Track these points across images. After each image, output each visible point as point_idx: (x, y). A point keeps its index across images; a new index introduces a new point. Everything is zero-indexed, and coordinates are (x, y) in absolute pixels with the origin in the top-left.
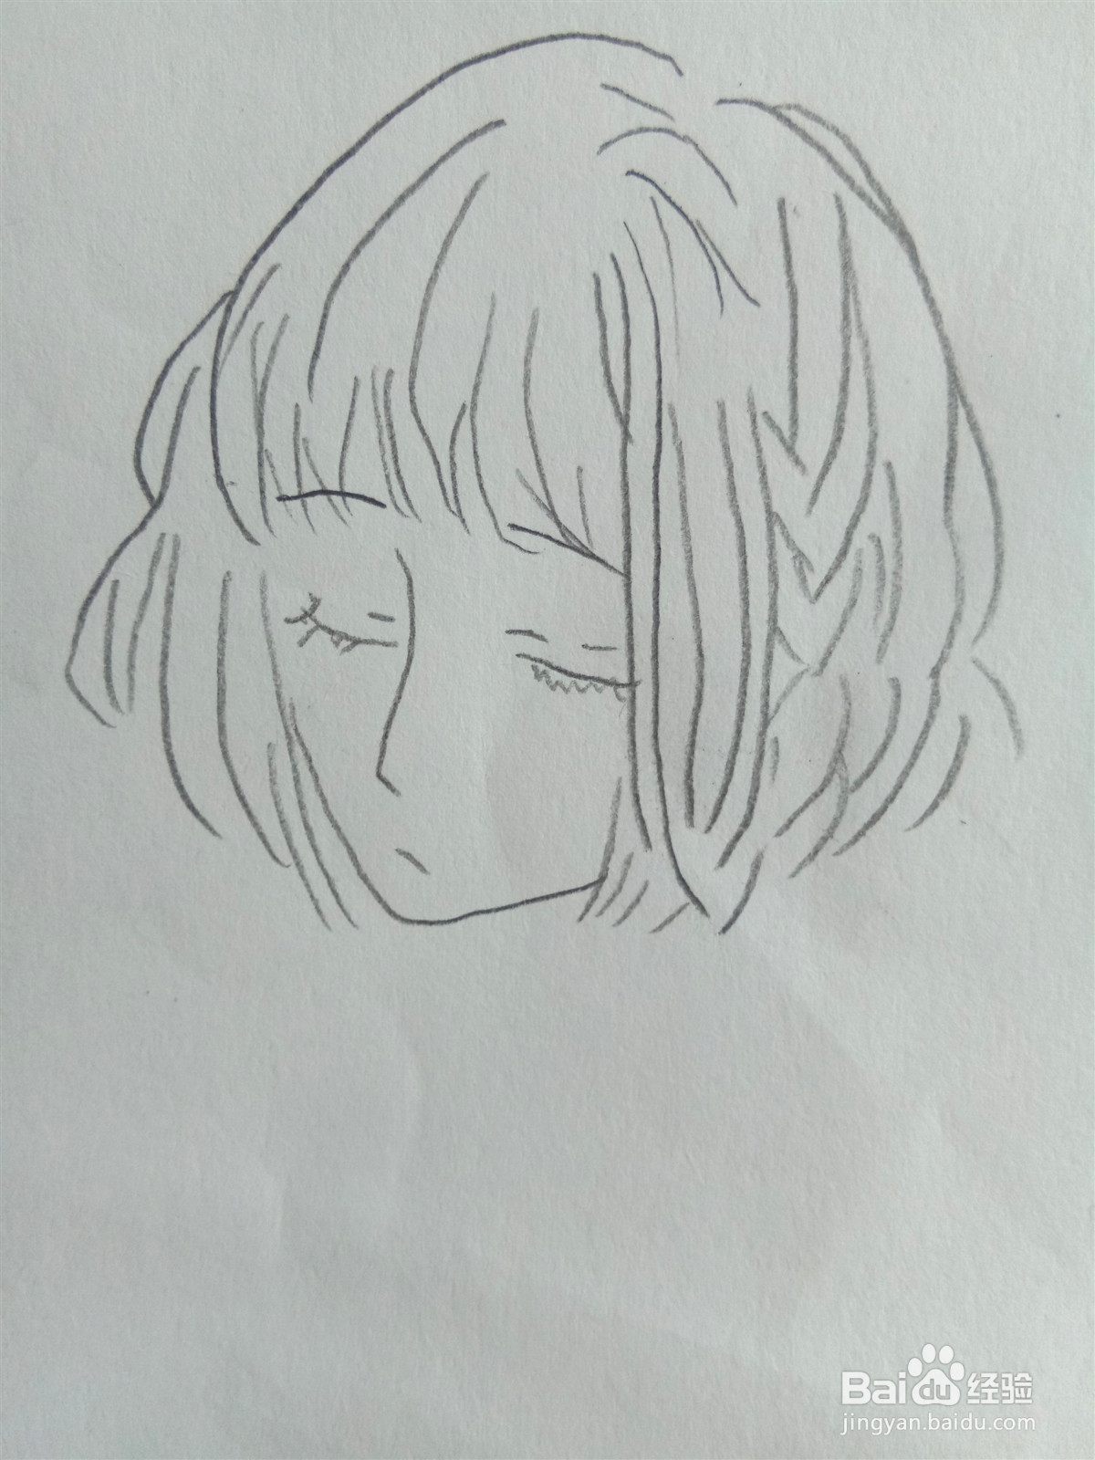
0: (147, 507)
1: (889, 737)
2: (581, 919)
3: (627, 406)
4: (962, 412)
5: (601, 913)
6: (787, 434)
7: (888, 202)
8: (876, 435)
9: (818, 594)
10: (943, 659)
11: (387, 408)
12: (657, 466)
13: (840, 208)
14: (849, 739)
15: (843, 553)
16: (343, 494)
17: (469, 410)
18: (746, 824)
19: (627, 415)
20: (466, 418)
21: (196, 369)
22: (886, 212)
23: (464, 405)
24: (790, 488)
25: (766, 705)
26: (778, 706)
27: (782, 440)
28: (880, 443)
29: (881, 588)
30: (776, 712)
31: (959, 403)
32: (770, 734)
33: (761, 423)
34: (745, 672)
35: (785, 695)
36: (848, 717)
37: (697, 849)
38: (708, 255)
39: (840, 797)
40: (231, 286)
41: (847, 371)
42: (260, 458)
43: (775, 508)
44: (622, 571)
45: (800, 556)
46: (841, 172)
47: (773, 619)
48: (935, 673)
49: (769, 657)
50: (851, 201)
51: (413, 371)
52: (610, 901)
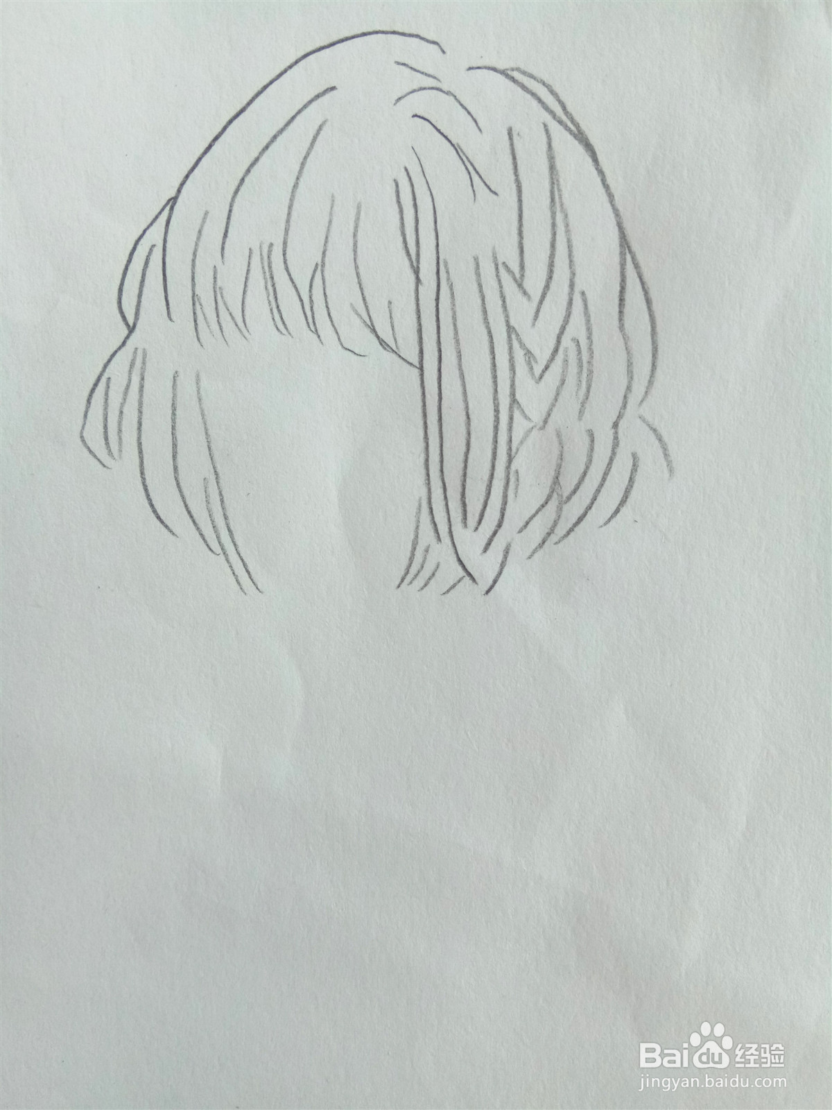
0: (126, 332)
1: (587, 468)
2: (399, 586)
3: (418, 261)
4: (628, 257)
5: (411, 583)
6: (518, 276)
7: (577, 126)
8: (574, 274)
9: (541, 377)
10: (620, 416)
11: (270, 267)
12: (437, 299)
13: (547, 131)
14: (562, 470)
15: (556, 351)
16: (245, 321)
17: (320, 267)
18: (499, 525)
19: (418, 267)
20: (318, 273)
21: (154, 246)
22: (576, 132)
23: (317, 264)
24: (521, 310)
25: (510, 449)
26: (518, 450)
27: (515, 279)
28: (577, 280)
29: (580, 372)
30: (516, 453)
31: (627, 251)
32: (513, 467)
33: (502, 270)
34: (496, 428)
35: (522, 442)
36: (562, 455)
37: (471, 543)
38: (465, 165)
39: (558, 507)
40: (173, 194)
41: (554, 234)
42: (193, 300)
43: (512, 323)
44: (418, 366)
45: (528, 353)
46: (547, 108)
47: (513, 394)
48: (616, 425)
49: (511, 418)
50: (554, 126)
51: (285, 243)
52: (416, 576)
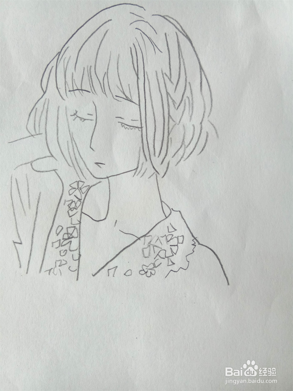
0: (43, 93)
1: (193, 136)
2: (133, 176)
3: (138, 72)
4: (202, 73)
5: (138, 175)
6: (169, 77)
7: (186, 34)
8: (187, 77)
9: (178, 108)
10: (202, 121)
11: (90, 73)
12: (144, 84)
13: (177, 34)
14: (185, 138)
15: (182, 100)
16: (82, 90)
17: (106, 73)
18: (166, 155)
19: (138, 74)
20: (106, 75)
21: (53, 67)
22: (186, 35)
23: (105, 72)
24: (170, 87)
25: (169, 131)
26: (171, 131)
27: (169, 78)
28: (187, 79)
29: (189, 107)
31: (202, 71)
32: (170, 137)
33: (164, 75)
34: (164, 124)
35: (172, 129)
36: (185, 133)
37: (157, 161)
38: (152, 43)
39: (184, 149)
40: (60, 51)
41: (180, 65)
42: (65, 83)
43: (168, 91)
44: (139, 105)
45: (173, 101)
46: (176, 28)
47: (169, 114)
48: (201, 123)
49: (169, 121)
50: (179, 34)
51: (95, 66)
52: (139, 172)
